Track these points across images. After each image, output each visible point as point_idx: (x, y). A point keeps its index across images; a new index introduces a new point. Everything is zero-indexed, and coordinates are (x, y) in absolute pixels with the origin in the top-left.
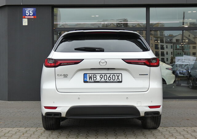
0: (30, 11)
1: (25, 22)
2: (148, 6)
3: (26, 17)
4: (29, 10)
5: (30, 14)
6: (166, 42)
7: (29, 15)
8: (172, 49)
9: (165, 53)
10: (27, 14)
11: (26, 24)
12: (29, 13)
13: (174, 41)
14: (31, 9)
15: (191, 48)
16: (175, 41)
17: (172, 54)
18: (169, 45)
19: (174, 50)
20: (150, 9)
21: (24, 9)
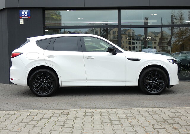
0: (26, 13)
1: (22, 22)
3: (22, 17)
4: (25, 12)
5: (26, 15)
6: (136, 40)
7: (25, 16)
8: (140, 45)
10: (23, 15)
11: (23, 23)
12: (25, 14)
13: (141, 39)
14: (26, 11)
16: (143, 39)
17: (140, 48)
19: (141, 45)
20: (121, 11)
21: (21, 11)
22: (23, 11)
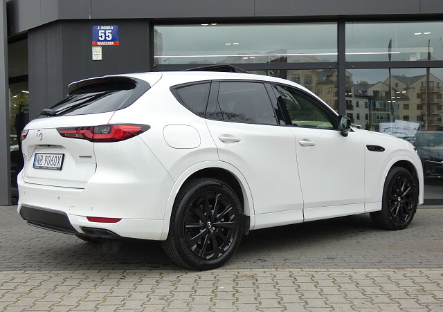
0: (107, 32)
1: (97, 54)
2: (341, 20)
3: (99, 43)
4: (105, 30)
5: (107, 38)
6: (356, 96)
7: (105, 40)
9: (355, 116)
10: (100, 38)
11: (100, 58)
12: (105, 36)
13: (369, 95)
14: (109, 27)
15: (401, 107)
16: (372, 95)
17: (367, 118)
18: (362, 102)
20: (346, 25)
21: (94, 27)
22: (102, 27)
